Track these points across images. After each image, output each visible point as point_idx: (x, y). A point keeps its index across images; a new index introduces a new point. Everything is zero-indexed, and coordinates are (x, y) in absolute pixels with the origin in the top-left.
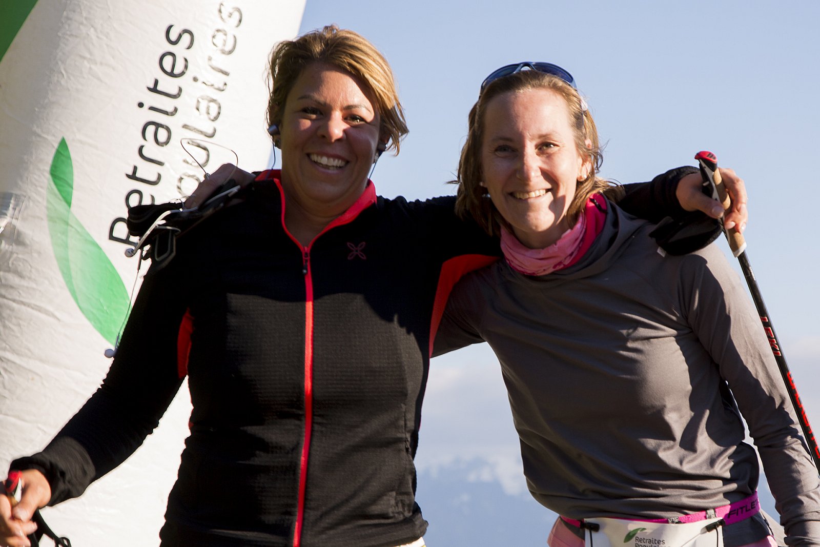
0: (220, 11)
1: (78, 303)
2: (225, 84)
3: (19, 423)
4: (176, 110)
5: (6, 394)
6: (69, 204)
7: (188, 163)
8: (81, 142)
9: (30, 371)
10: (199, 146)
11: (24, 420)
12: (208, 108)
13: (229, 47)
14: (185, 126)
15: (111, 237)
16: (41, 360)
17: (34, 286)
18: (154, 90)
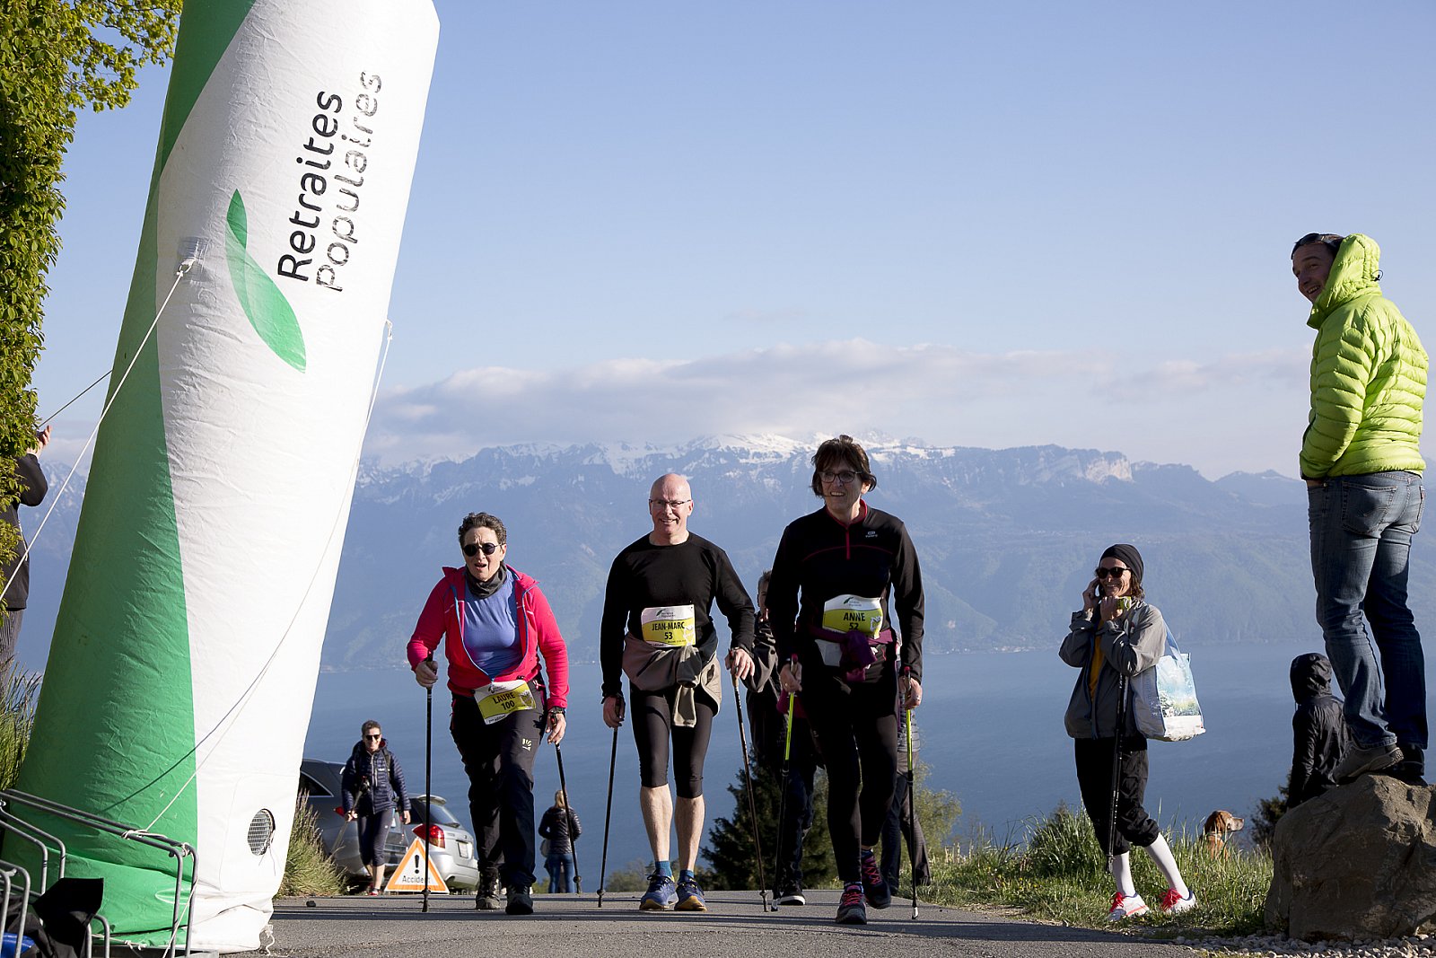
0: (362, 79)
1: (255, 328)
2: (369, 141)
3: (212, 426)
4: (329, 163)
5: (201, 404)
6: (245, 246)
7: (341, 208)
8: (251, 193)
9: (219, 384)
10: (349, 193)
11: (217, 425)
12: (356, 161)
13: (371, 109)
14: (337, 177)
15: (281, 272)
16: (228, 376)
17: (220, 314)
18: (310, 147)
